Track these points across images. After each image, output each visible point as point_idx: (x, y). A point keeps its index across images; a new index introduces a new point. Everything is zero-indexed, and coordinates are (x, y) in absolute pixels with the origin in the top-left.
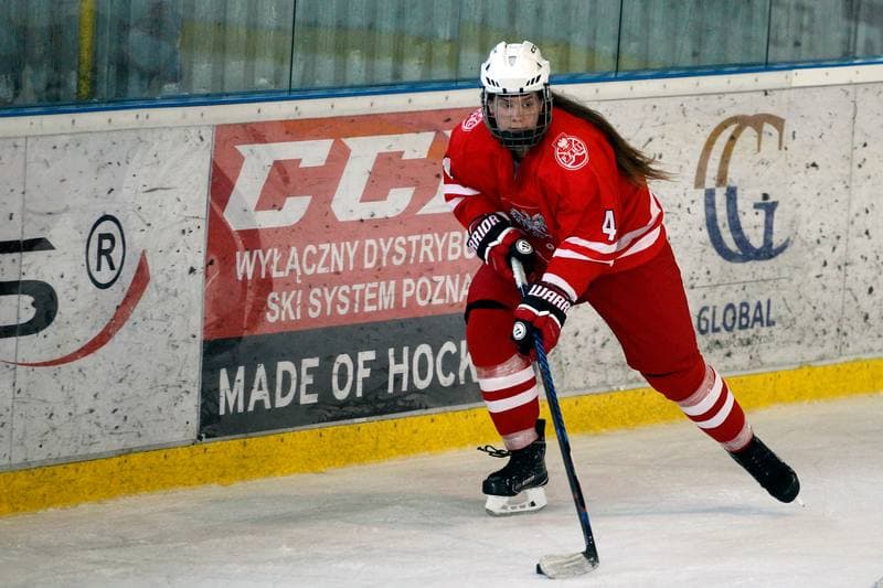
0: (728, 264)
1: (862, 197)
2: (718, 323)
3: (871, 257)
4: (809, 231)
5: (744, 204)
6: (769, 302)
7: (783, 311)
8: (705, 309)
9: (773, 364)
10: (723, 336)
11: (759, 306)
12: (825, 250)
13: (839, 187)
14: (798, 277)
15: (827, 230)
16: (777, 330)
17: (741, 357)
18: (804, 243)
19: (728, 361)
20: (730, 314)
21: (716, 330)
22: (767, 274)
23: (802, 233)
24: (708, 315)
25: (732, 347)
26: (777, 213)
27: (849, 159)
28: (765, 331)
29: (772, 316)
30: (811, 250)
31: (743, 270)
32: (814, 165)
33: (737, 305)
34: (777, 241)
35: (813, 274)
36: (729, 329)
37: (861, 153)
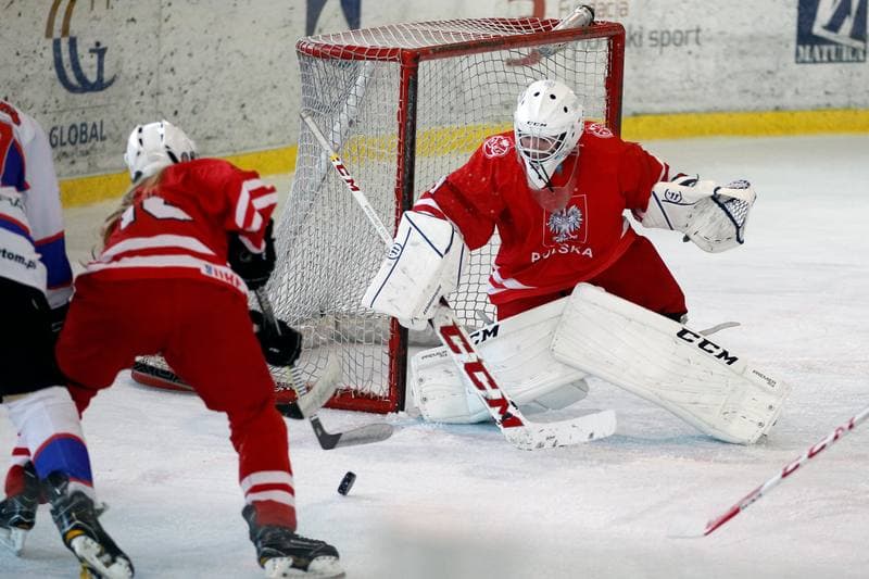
0: (72, 95)
1: (168, 43)
2: (65, 139)
3: (176, 88)
4: (130, 68)
5: (82, 50)
6: (102, 123)
7: (113, 130)
8: (54, 128)
9: (105, 169)
10: (69, 148)
11: (94, 126)
12: (142, 83)
13: (151, 36)
14: (122, 103)
15: (144, 69)
16: (108, 143)
17: (82, 165)
18: (127, 78)
19: (74, 168)
20: (73, 133)
21: (63, 144)
22: (100, 102)
23: (126, 71)
24: (57, 133)
25: (75, 156)
26: (106, 56)
27: (158, 15)
28: (99, 144)
29: (104, 133)
30: (133, 83)
31: (83, 99)
32: (133, 20)
33: (78, 125)
34: (107, 76)
35: (134, 101)
36: (73, 144)
37: (166, 12)
